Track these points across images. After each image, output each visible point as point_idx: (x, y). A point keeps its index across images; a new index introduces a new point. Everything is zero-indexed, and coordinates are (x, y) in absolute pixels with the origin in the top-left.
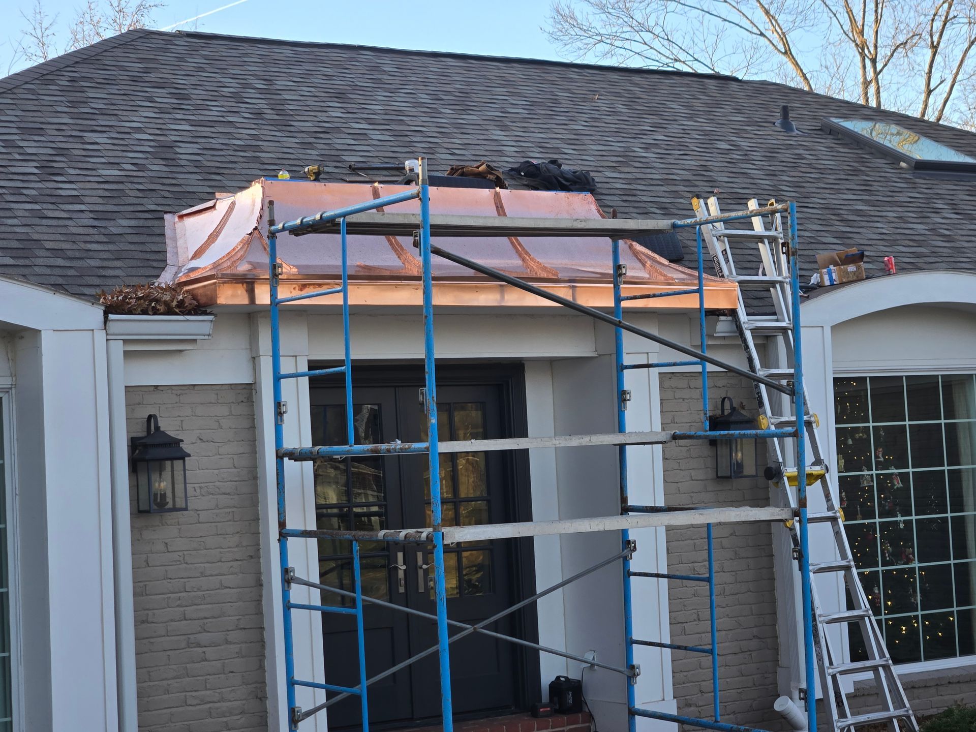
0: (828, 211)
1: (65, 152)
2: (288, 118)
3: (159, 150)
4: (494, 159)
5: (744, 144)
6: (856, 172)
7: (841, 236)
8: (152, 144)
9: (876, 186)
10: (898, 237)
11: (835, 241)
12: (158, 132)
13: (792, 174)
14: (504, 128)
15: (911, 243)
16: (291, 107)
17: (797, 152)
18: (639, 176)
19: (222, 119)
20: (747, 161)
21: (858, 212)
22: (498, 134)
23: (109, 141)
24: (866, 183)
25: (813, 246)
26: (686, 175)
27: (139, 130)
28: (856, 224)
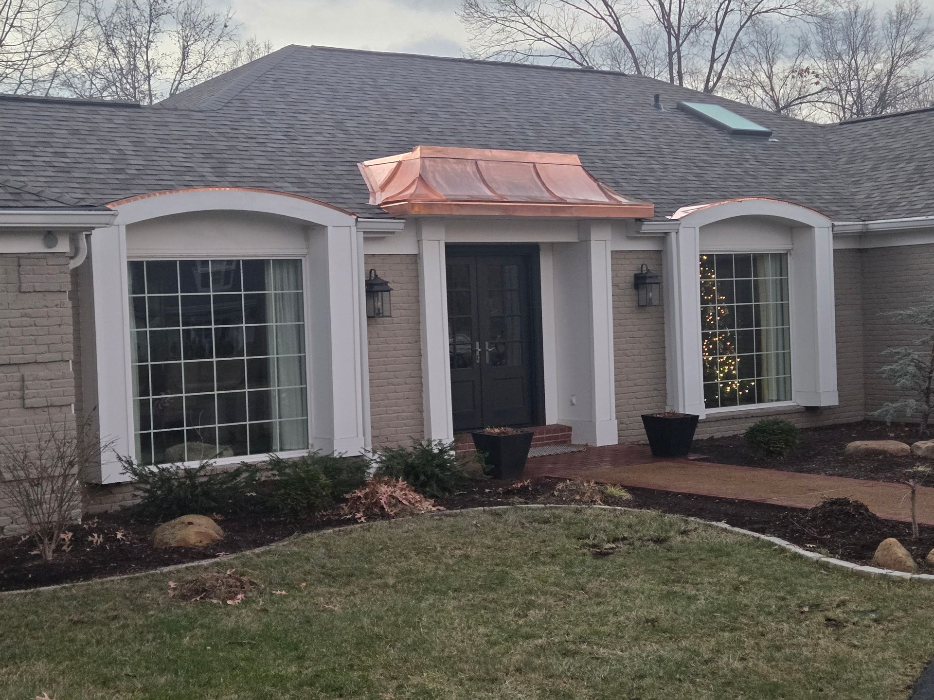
0: (688, 161)
1: (292, 126)
2: (393, 104)
3: (337, 124)
4: (508, 130)
5: (637, 118)
6: (699, 136)
7: (697, 175)
8: (332, 121)
9: (712, 145)
10: (727, 176)
11: (695, 179)
12: (331, 113)
13: (666, 137)
14: (507, 110)
15: (735, 180)
16: (391, 97)
17: (666, 123)
18: (585, 140)
19: (359, 105)
20: (640, 129)
21: (705, 161)
22: (504, 114)
23: (311, 119)
24: (706, 143)
25: (684, 182)
26: (609, 139)
27: (322, 112)
28: (704, 168)
